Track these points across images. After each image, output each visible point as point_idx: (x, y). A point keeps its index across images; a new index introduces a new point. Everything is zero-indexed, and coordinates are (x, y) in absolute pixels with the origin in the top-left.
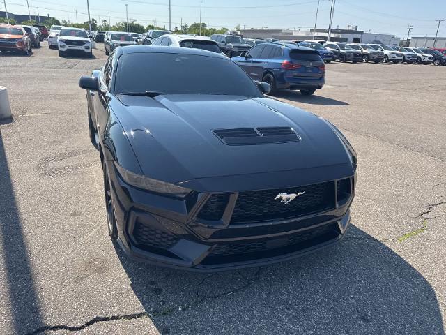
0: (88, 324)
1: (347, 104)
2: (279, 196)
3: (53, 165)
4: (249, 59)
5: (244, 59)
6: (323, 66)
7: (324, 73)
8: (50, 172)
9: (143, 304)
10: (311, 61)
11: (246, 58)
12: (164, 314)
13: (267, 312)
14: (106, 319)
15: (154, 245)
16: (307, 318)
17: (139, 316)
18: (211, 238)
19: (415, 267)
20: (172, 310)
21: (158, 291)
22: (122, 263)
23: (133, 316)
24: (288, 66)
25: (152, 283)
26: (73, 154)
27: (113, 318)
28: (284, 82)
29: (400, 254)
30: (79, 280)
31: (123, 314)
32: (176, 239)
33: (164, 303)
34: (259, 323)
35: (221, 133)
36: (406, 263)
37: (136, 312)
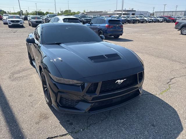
1: (132, 41)
2: (117, 81)
3: (16, 76)
4: (92, 25)
5: (89, 25)
6: (122, 26)
8: (16, 79)
9: (66, 130)
10: (117, 24)
11: (91, 24)
12: (76, 133)
13: (116, 127)
14: (52, 138)
15: (69, 105)
16: (132, 128)
17: (65, 135)
18: (92, 100)
19: (169, 103)
20: (79, 131)
21: (71, 124)
22: (54, 114)
23: (63, 135)
24: (108, 27)
25: (68, 121)
26: (24, 70)
27: (55, 137)
28: (107, 33)
29: (162, 99)
30: (37, 123)
31: (59, 135)
32: (77, 102)
33: (74, 128)
34: (114, 132)
35: (91, 58)
36: (165, 103)
37: (64, 133)
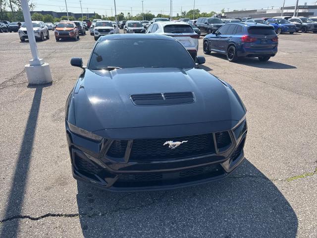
0: (43, 217)
1: (295, 68)
2: (166, 143)
4: (218, 36)
5: (215, 36)
6: (277, 38)
7: (277, 44)
8: (59, 119)
9: (79, 208)
10: (266, 35)
11: (217, 34)
12: (90, 217)
13: (157, 223)
14: (54, 215)
15: (88, 171)
17: (73, 216)
20: (95, 215)
21: (91, 201)
23: (70, 216)
24: (247, 40)
25: (90, 195)
27: (59, 215)
28: (243, 52)
30: (48, 189)
31: (64, 214)
33: (92, 209)
37: (73, 213)
